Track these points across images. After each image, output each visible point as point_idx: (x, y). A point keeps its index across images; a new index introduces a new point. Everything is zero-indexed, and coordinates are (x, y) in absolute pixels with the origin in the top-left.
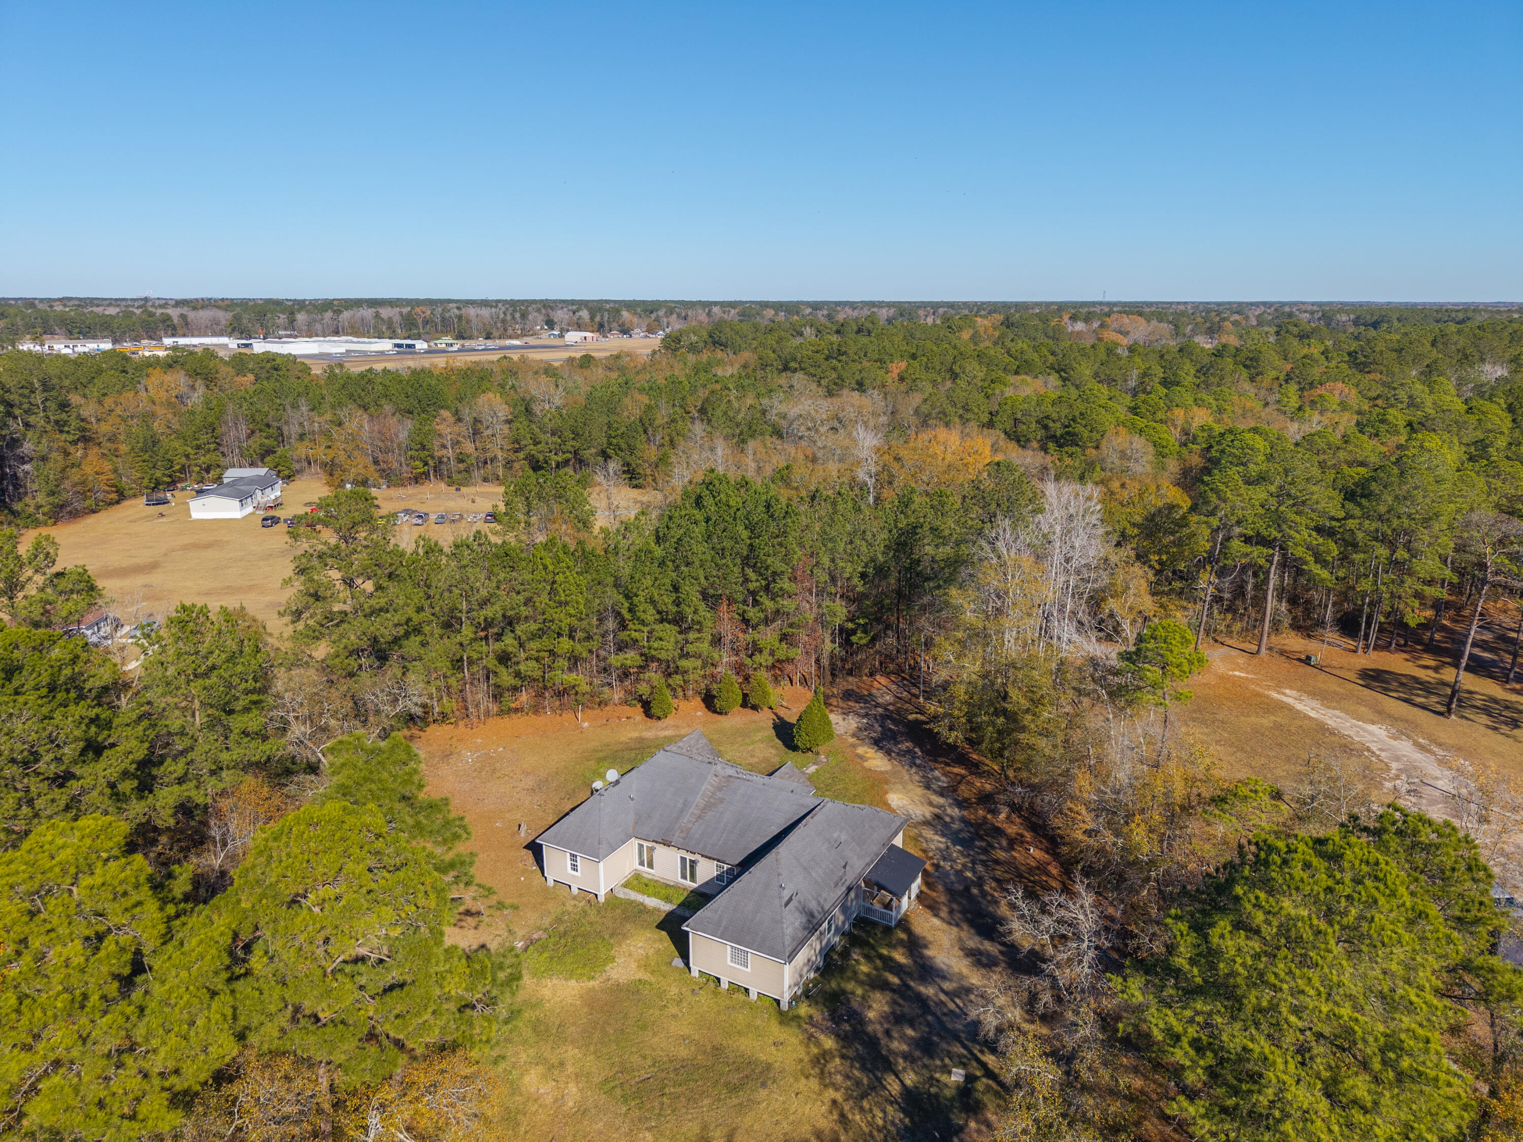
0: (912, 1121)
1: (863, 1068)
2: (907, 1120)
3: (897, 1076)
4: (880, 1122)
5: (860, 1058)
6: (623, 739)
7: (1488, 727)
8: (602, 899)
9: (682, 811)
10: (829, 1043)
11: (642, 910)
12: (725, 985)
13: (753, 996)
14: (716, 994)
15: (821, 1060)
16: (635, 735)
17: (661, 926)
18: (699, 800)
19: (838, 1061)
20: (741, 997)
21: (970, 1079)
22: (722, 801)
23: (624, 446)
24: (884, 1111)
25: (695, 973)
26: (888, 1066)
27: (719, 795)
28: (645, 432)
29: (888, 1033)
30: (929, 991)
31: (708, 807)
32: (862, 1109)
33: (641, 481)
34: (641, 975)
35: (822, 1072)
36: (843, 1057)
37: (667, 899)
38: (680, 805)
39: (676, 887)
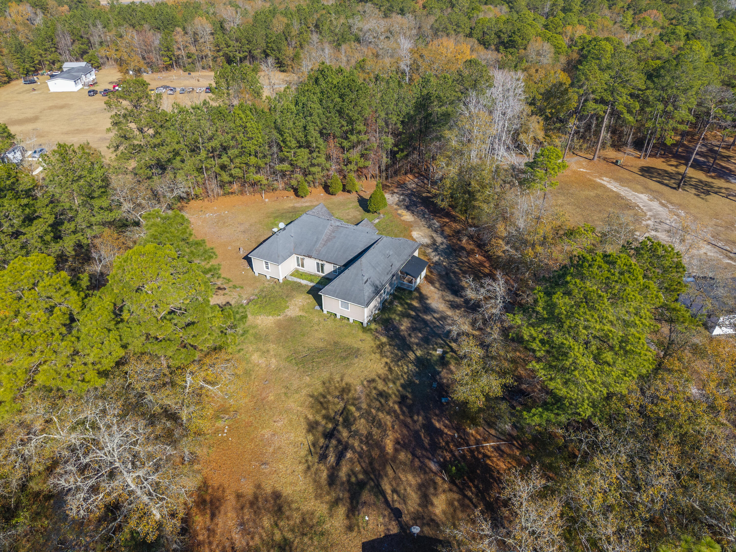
0: (419, 369)
1: (398, 350)
2: (417, 370)
3: (413, 352)
4: (406, 370)
5: (396, 345)
6: (285, 207)
7: (695, 194)
8: (281, 281)
9: (316, 242)
10: (384, 339)
11: (300, 286)
12: (338, 317)
13: (351, 321)
14: (335, 320)
15: (381, 346)
16: (291, 205)
17: (309, 292)
18: (324, 237)
19: (388, 346)
20: (346, 321)
21: (445, 353)
22: (334, 237)
23: (275, 48)
24: (408, 366)
25: (325, 312)
26: (410, 348)
27: (333, 234)
28: (286, 39)
29: (410, 335)
30: (428, 318)
31: (328, 240)
32: (398, 366)
33: (285, 68)
34: (301, 313)
35: (381, 351)
36: (390, 345)
37: (311, 281)
38: (315, 239)
39: (315, 275)
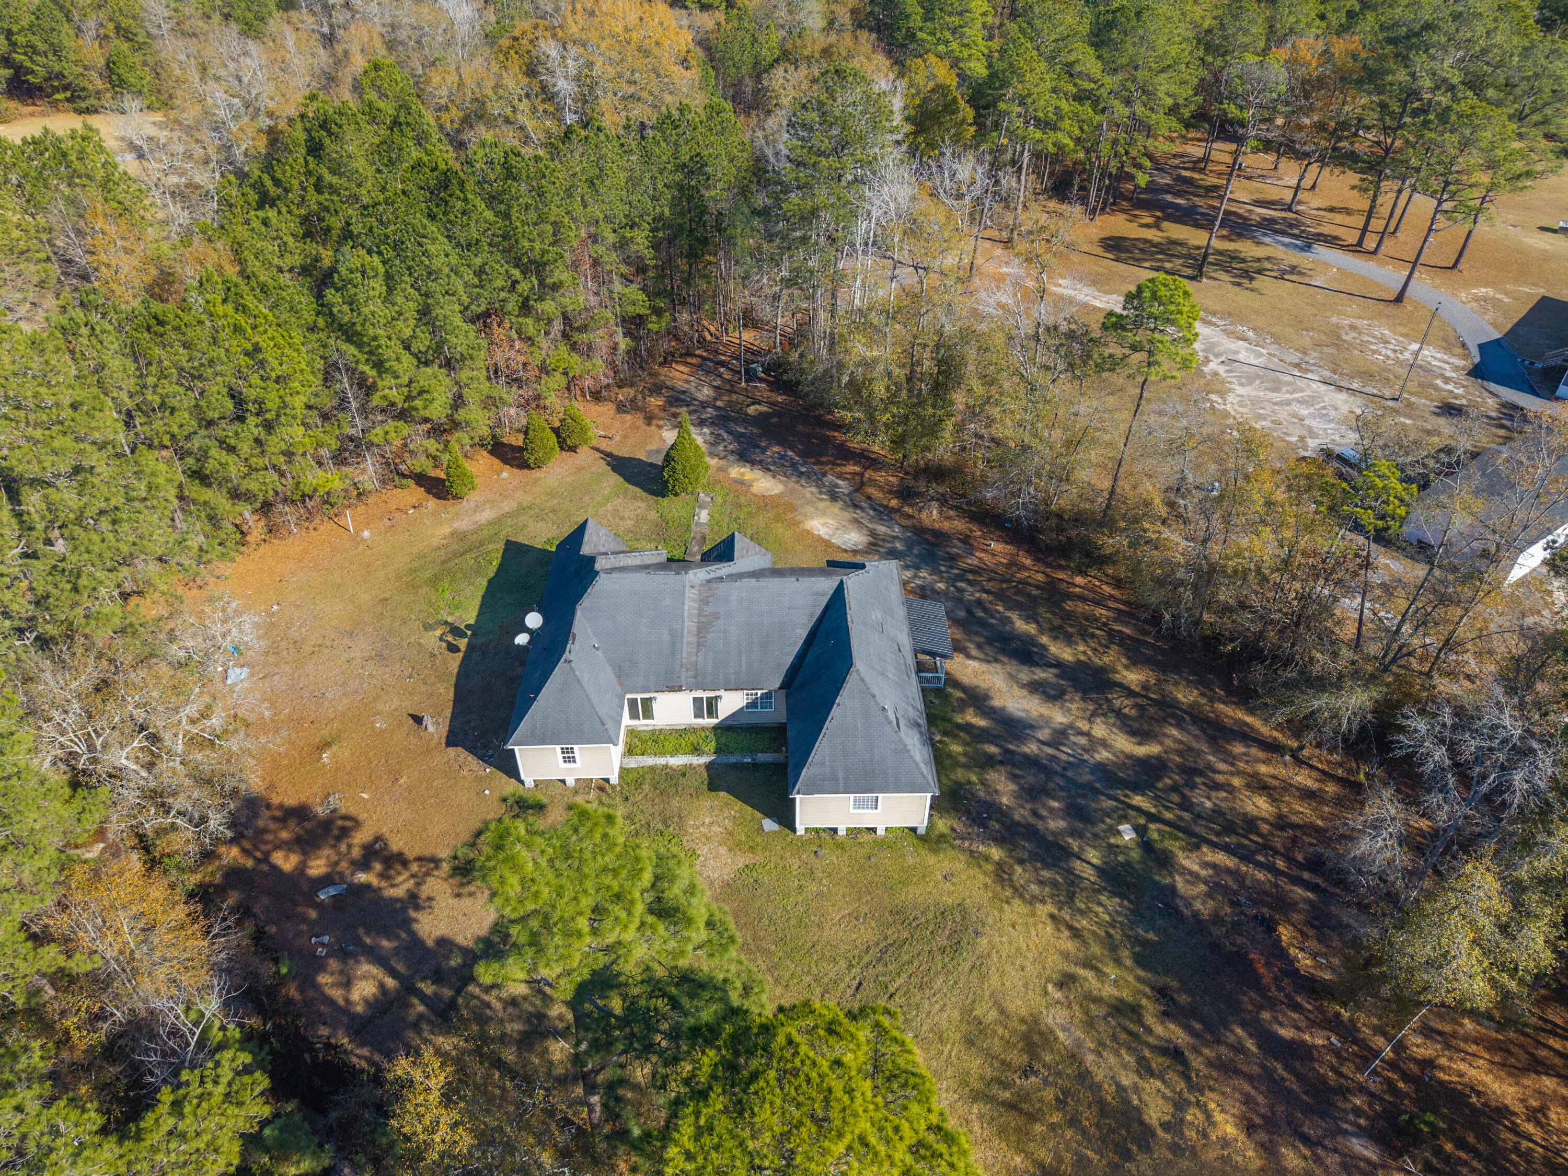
0: (1130, 901)
1: (1046, 866)
2: (1126, 903)
3: (1079, 858)
4: (1107, 918)
5: (1034, 857)
7: (1233, 283)
8: (614, 780)
9: (673, 644)
10: (996, 853)
12: (842, 832)
13: (881, 832)
14: (840, 846)
15: (1001, 874)
17: (713, 786)
18: (689, 625)
19: (1018, 869)
20: (867, 837)
21: (1140, 830)
22: (716, 616)
23: (42, 47)
24: (1100, 904)
25: (800, 830)
26: (1068, 854)
27: (709, 609)
28: (69, 20)
29: (1035, 813)
30: (1031, 748)
31: (703, 628)
32: (1082, 912)
33: (93, 101)
34: (742, 860)
35: (1015, 889)
36: (1021, 862)
37: (696, 750)
38: (667, 638)
